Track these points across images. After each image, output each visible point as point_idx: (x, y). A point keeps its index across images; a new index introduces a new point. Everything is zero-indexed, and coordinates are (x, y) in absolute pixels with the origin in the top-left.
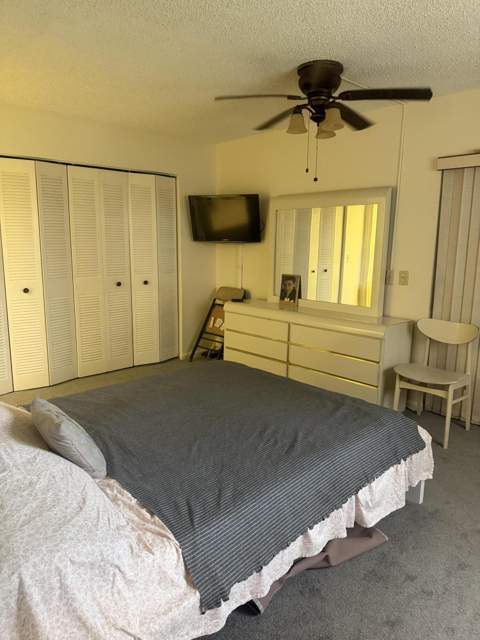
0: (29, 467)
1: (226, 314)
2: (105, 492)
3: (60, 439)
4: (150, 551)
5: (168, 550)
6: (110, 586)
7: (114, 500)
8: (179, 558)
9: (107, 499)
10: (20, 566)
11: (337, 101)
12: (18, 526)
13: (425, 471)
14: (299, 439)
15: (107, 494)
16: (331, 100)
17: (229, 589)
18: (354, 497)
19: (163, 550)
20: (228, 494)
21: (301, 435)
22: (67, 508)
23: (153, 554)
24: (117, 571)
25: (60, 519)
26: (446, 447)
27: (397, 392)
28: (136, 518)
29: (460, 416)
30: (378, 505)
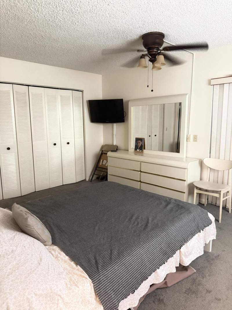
0: (11, 242)
1: (108, 158)
2: (51, 253)
3: (28, 226)
4: (76, 285)
5: (85, 285)
6: (56, 306)
7: (57, 257)
8: (91, 288)
9: (53, 257)
10: (7, 299)
11: (162, 52)
12: (6, 275)
13: (212, 235)
14: (150, 222)
15: (53, 255)
16: (159, 51)
17: (118, 304)
18: (179, 251)
19: (83, 284)
20: (115, 252)
21: (150, 219)
22: (32, 264)
23: (78, 287)
24: (59, 298)
25: (28, 270)
26: (220, 222)
27: (195, 195)
28: (68, 267)
29: (226, 206)
30: (190, 254)
